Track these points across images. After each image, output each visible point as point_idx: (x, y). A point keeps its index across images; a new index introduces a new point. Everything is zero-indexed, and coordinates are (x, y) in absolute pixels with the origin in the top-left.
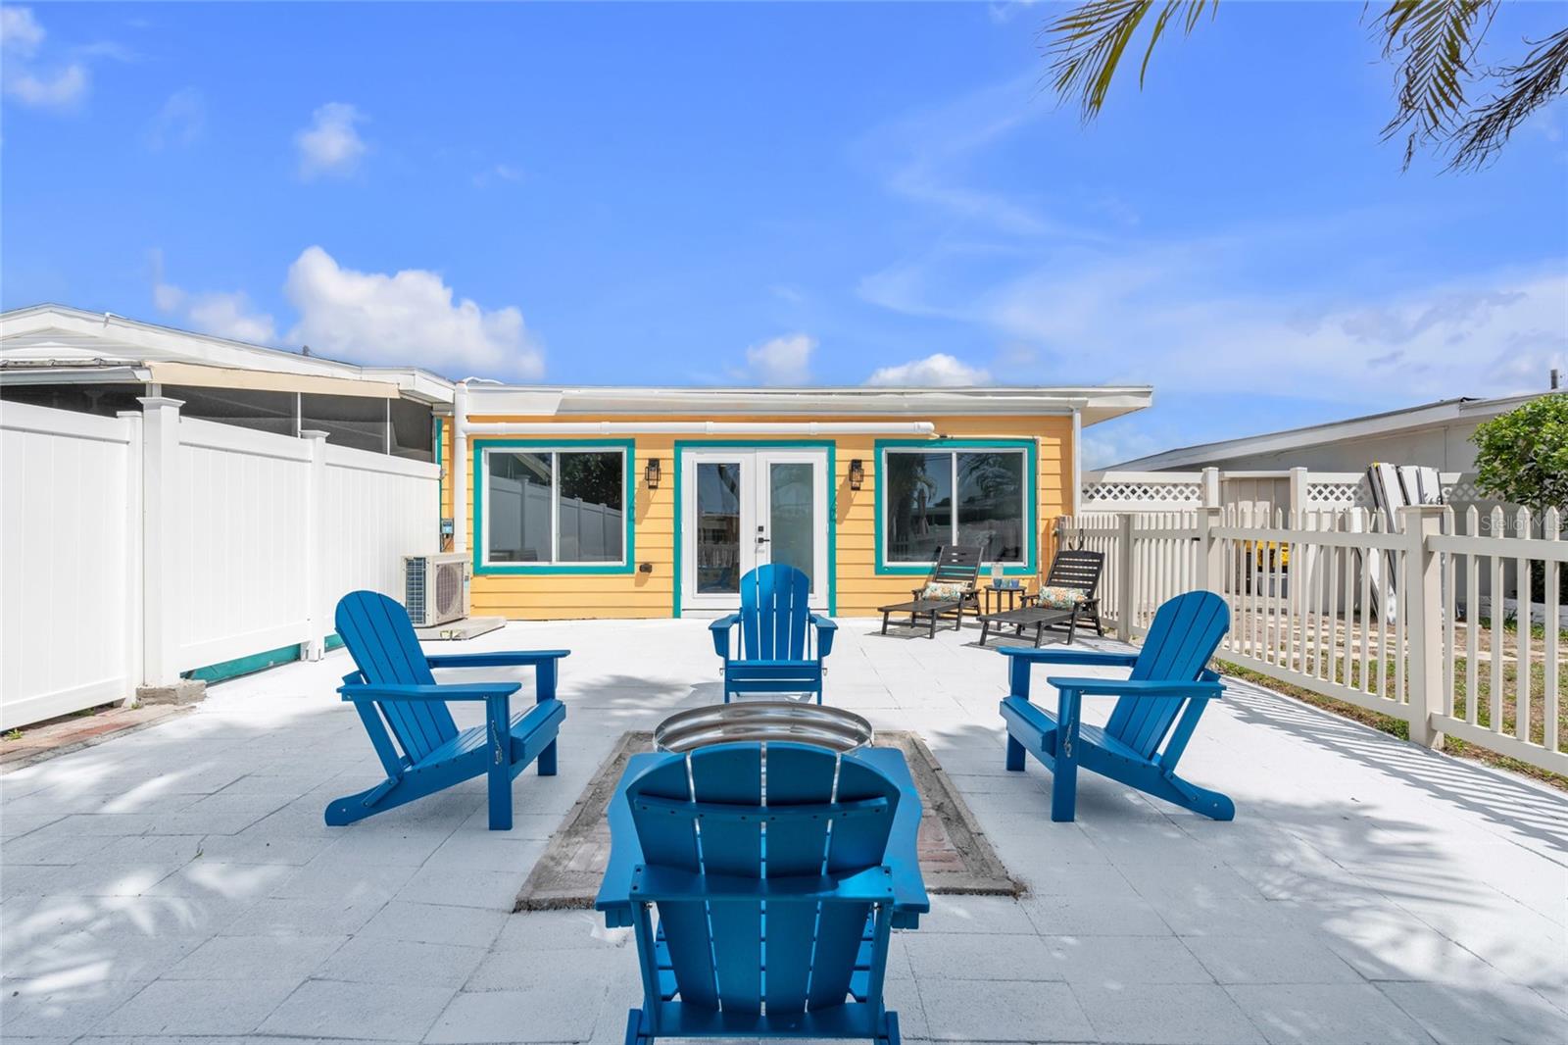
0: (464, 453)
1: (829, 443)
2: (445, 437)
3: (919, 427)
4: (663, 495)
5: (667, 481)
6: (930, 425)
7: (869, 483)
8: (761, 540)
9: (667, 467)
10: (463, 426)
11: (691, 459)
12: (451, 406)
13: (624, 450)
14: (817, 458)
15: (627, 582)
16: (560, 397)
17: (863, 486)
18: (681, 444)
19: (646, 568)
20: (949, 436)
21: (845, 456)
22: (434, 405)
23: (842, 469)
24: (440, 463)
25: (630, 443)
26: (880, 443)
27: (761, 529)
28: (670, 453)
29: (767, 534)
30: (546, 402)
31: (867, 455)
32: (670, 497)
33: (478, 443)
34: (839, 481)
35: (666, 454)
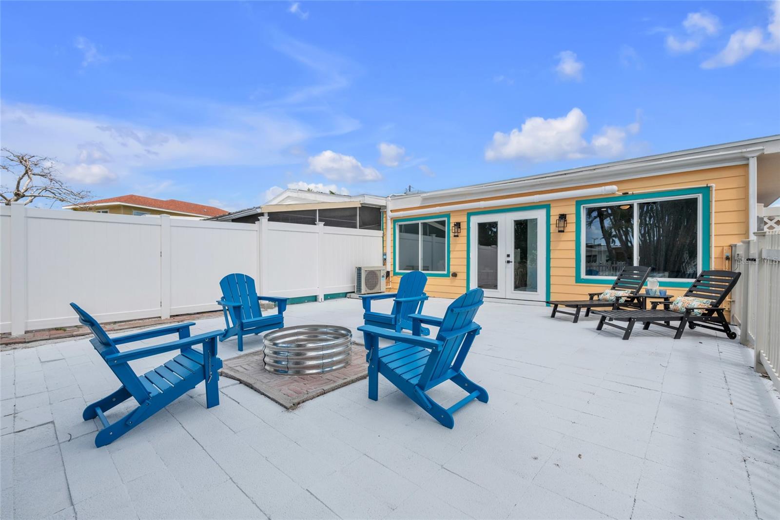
0: (389, 225)
1: (546, 206)
2: (384, 219)
3: (605, 189)
4: (463, 239)
5: (464, 232)
6: (614, 188)
7: (571, 227)
8: (508, 262)
9: (464, 226)
10: (390, 214)
11: (475, 221)
12: (385, 207)
13: (446, 219)
14: (540, 215)
15: (447, 281)
16: (420, 198)
17: (567, 230)
18: (470, 214)
19: (455, 275)
20: (630, 193)
21: (555, 212)
22: (382, 208)
23: (554, 219)
24: (383, 230)
25: (448, 215)
26: (579, 202)
27: (508, 256)
28: (465, 219)
29: (512, 258)
30: (417, 201)
31: (570, 210)
32: (465, 240)
33: (395, 221)
34: (553, 228)
35: (463, 219)
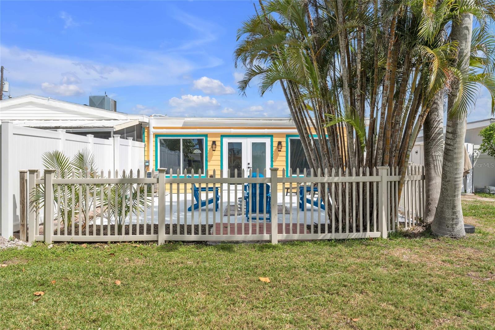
0: (152, 139)
1: (271, 136)
2: (146, 134)
4: (217, 153)
5: (218, 148)
7: (284, 149)
8: (249, 168)
9: (218, 144)
10: (152, 131)
11: (226, 141)
12: (148, 124)
13: (204, 138)
14: (267, 141)
16: (183, 121)
17: (282, 150)
18: (223, 136)
19: (211, 176)
21: (276, 140)
22: (142, 123)
23: (275, 144)
24: (144, 142)
25: (206, 136)
26: (288, 136)
27: (249, 164)
28: (219, 139)
29: (251, 166)
30: (179, 123)
31: (283, 140)
32: (219, 153)
33: (157, 136)
34: (274, 148)
35: (218, 139)
